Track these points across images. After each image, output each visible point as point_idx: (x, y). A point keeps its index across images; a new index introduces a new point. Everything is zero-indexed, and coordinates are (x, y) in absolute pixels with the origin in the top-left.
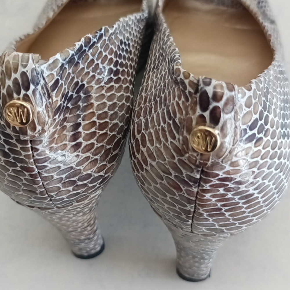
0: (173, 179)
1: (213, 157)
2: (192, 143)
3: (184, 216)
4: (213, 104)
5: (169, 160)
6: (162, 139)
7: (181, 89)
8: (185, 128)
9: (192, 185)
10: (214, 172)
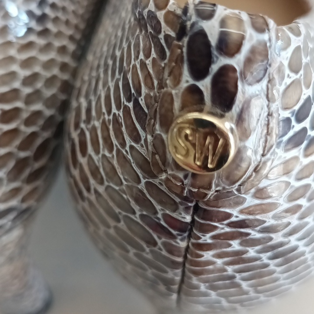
0: (139, 221)
1: (219, 181)
2: (174, 150)
3: (162, 288)
4: (221, 61)
5: (130, 184)
6: (115, 142)
7: (150, 32)
8: (158, 116)
9: (177, 236)
10: (222, 210)
